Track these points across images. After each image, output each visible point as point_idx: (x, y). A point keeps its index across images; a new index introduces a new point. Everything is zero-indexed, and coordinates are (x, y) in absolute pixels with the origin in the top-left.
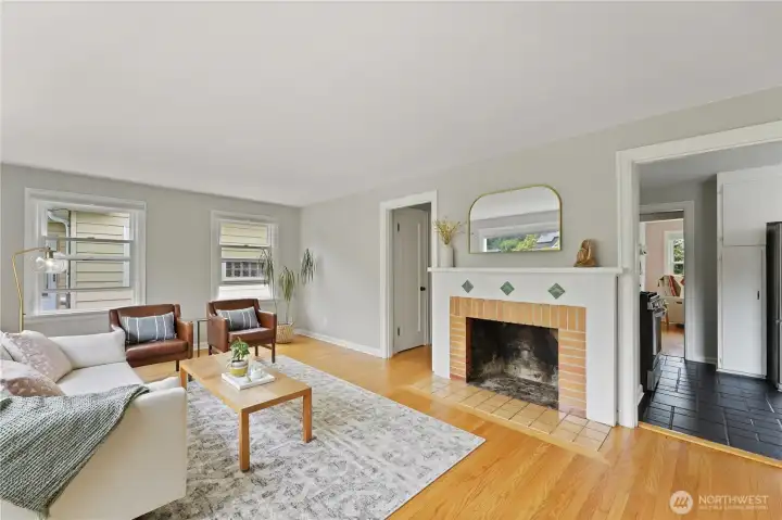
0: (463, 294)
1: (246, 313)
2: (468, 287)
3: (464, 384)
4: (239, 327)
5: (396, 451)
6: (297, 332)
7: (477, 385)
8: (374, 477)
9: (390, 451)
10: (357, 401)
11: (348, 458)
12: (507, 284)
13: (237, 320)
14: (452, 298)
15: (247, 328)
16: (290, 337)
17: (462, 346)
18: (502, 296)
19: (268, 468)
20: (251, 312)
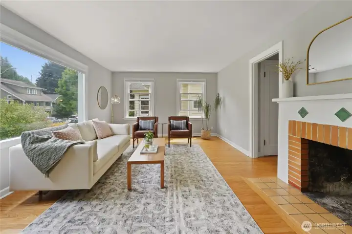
0: (299, 118)
1: (181, 123)
2: (303, 112)
3: (300, 193)
4: (178, 128)
5: (194, 216)
6: (212, 135)
7: (311, 198)
8: (167, 224)
9: (192, 213)
10: (206, 177)
11: (168, 205)
12: (343, 110)
13: (177, 125)
14: (290, 122)
15: (181, 129)
16: (208, 137)
17: (298, 162)
18: (337, 122)
19: (137, 193)
20: (184, 123)
